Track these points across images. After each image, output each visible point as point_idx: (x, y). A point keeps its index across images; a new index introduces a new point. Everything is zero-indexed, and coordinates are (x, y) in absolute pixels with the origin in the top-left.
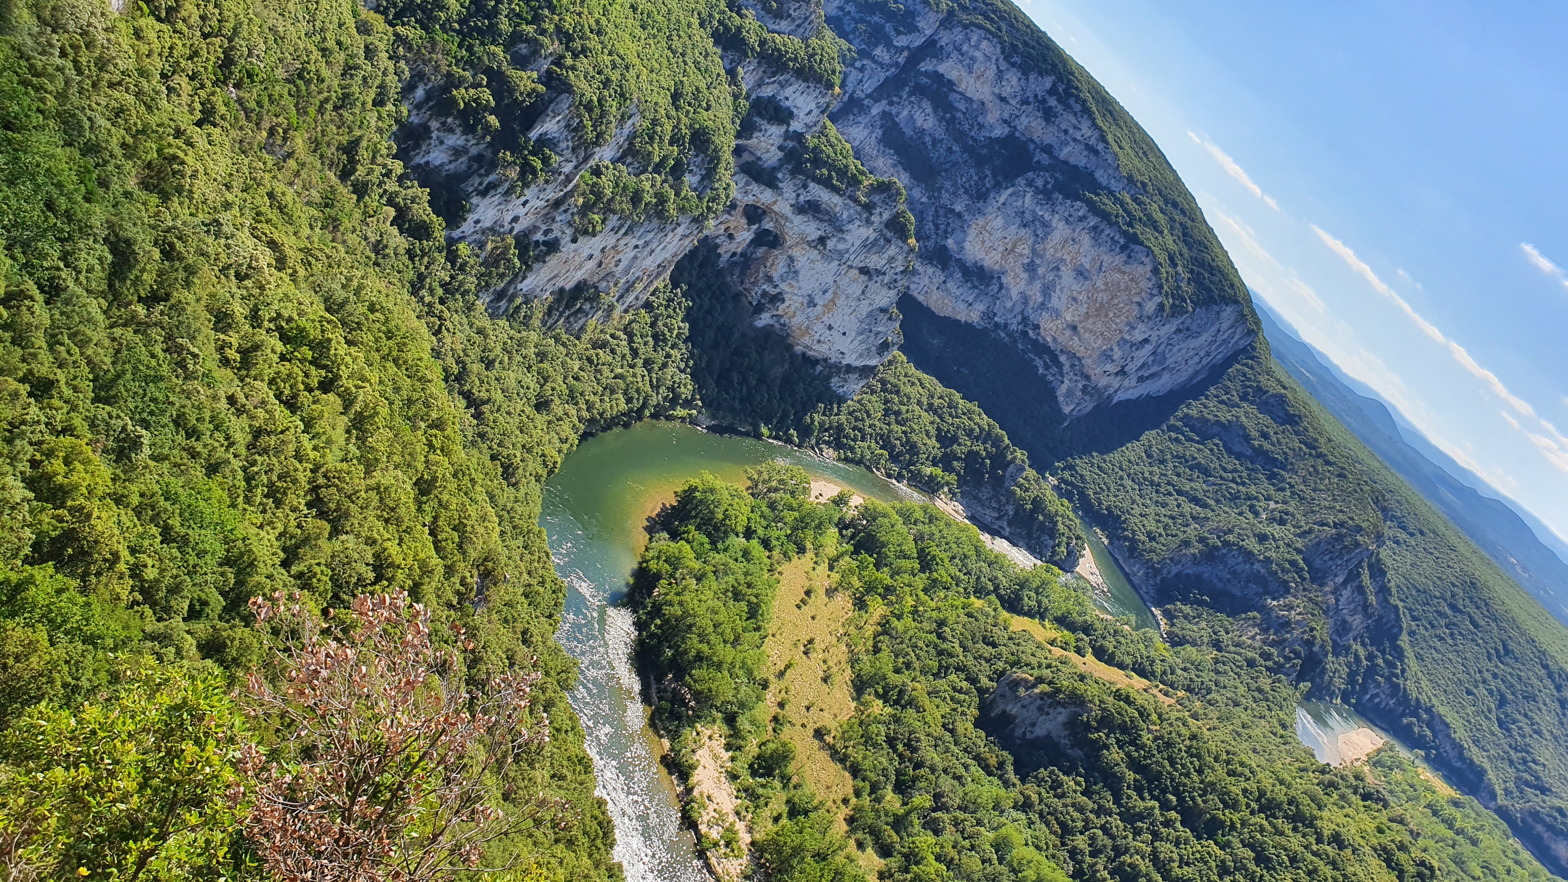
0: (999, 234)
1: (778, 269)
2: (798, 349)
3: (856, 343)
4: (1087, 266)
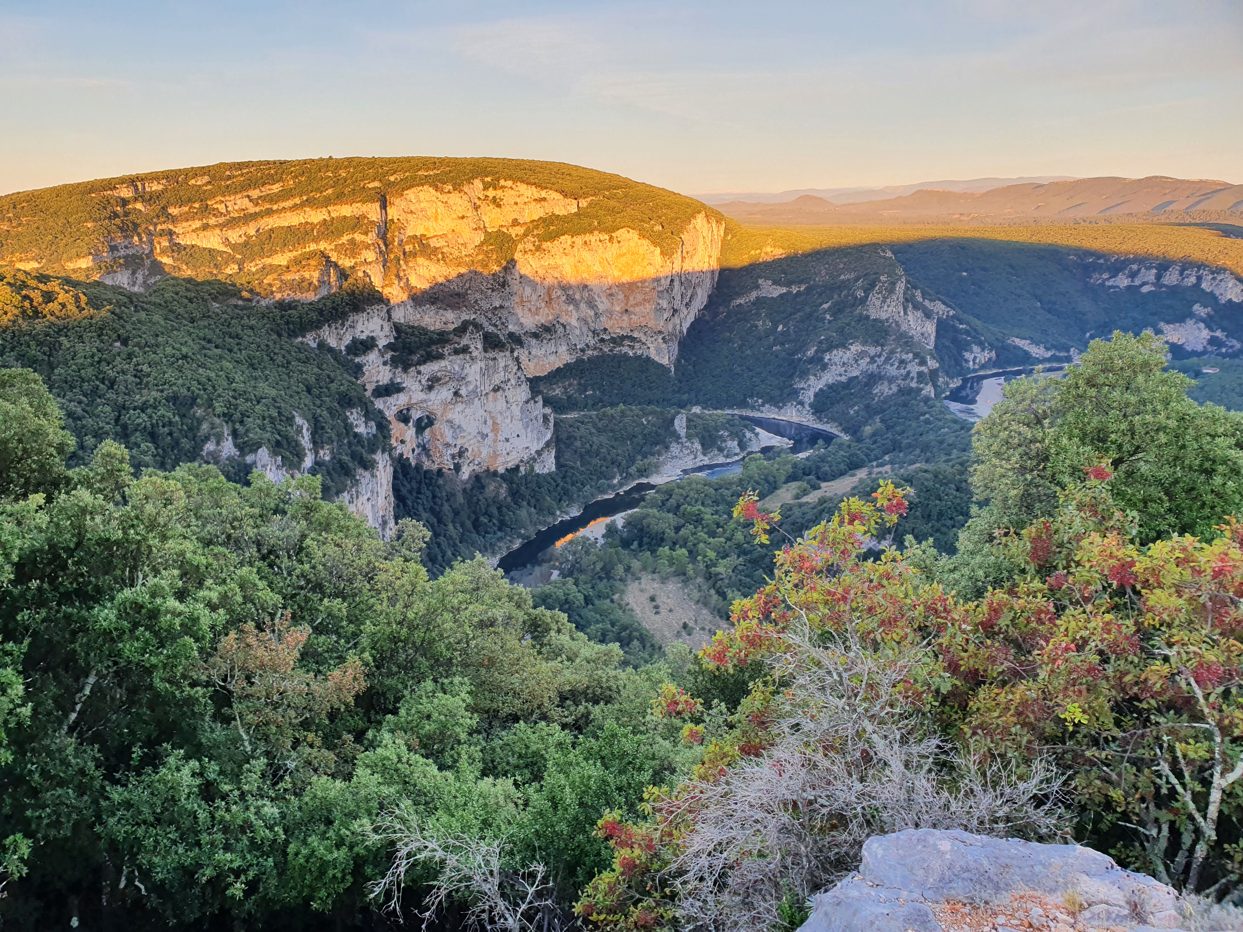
0: (534, 297)
1: (448, 435)
2: (501, 470)
3: (529, 434)
4: (600, 269)
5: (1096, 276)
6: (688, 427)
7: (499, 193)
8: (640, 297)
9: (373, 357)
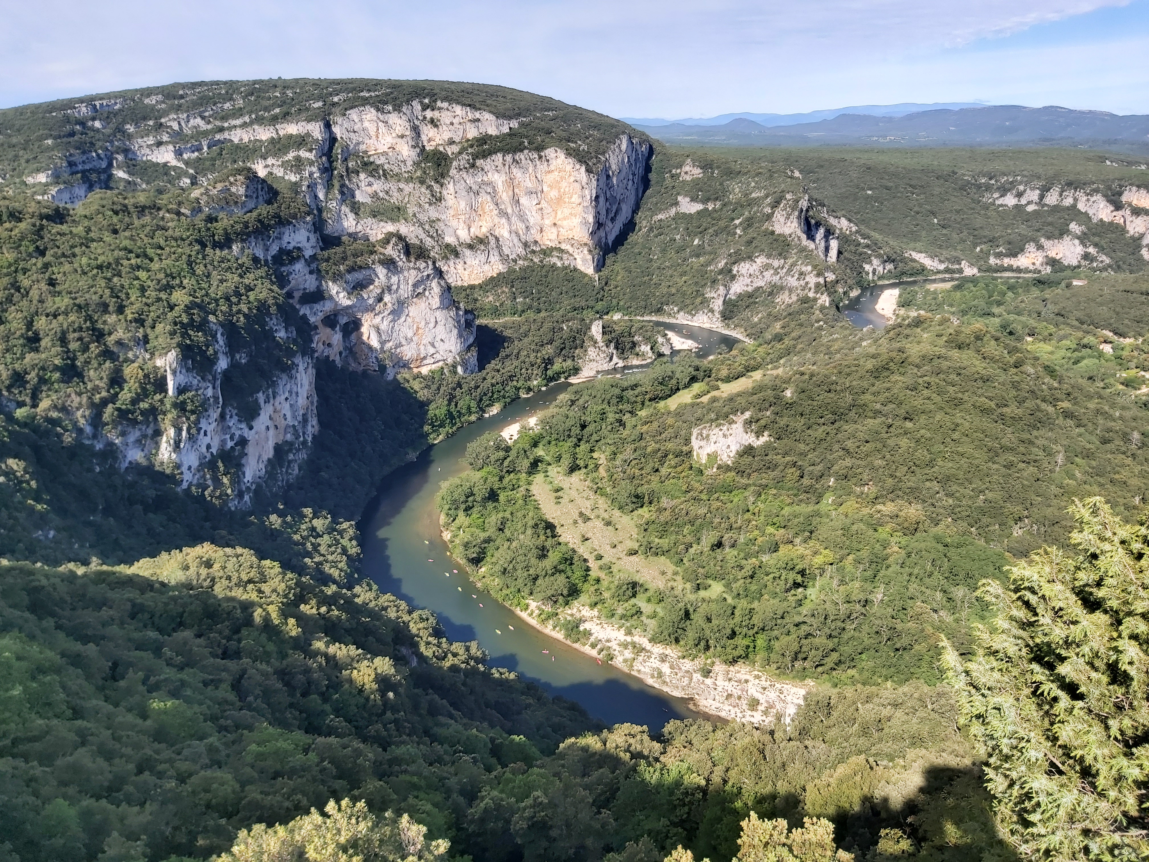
1: (374, 339)
2: (425, 372)
3: (452, 339)
5: (987, 195)
6: (604, 333)
7: (436, 114)
8: (567, 211)
9: (299, 266)
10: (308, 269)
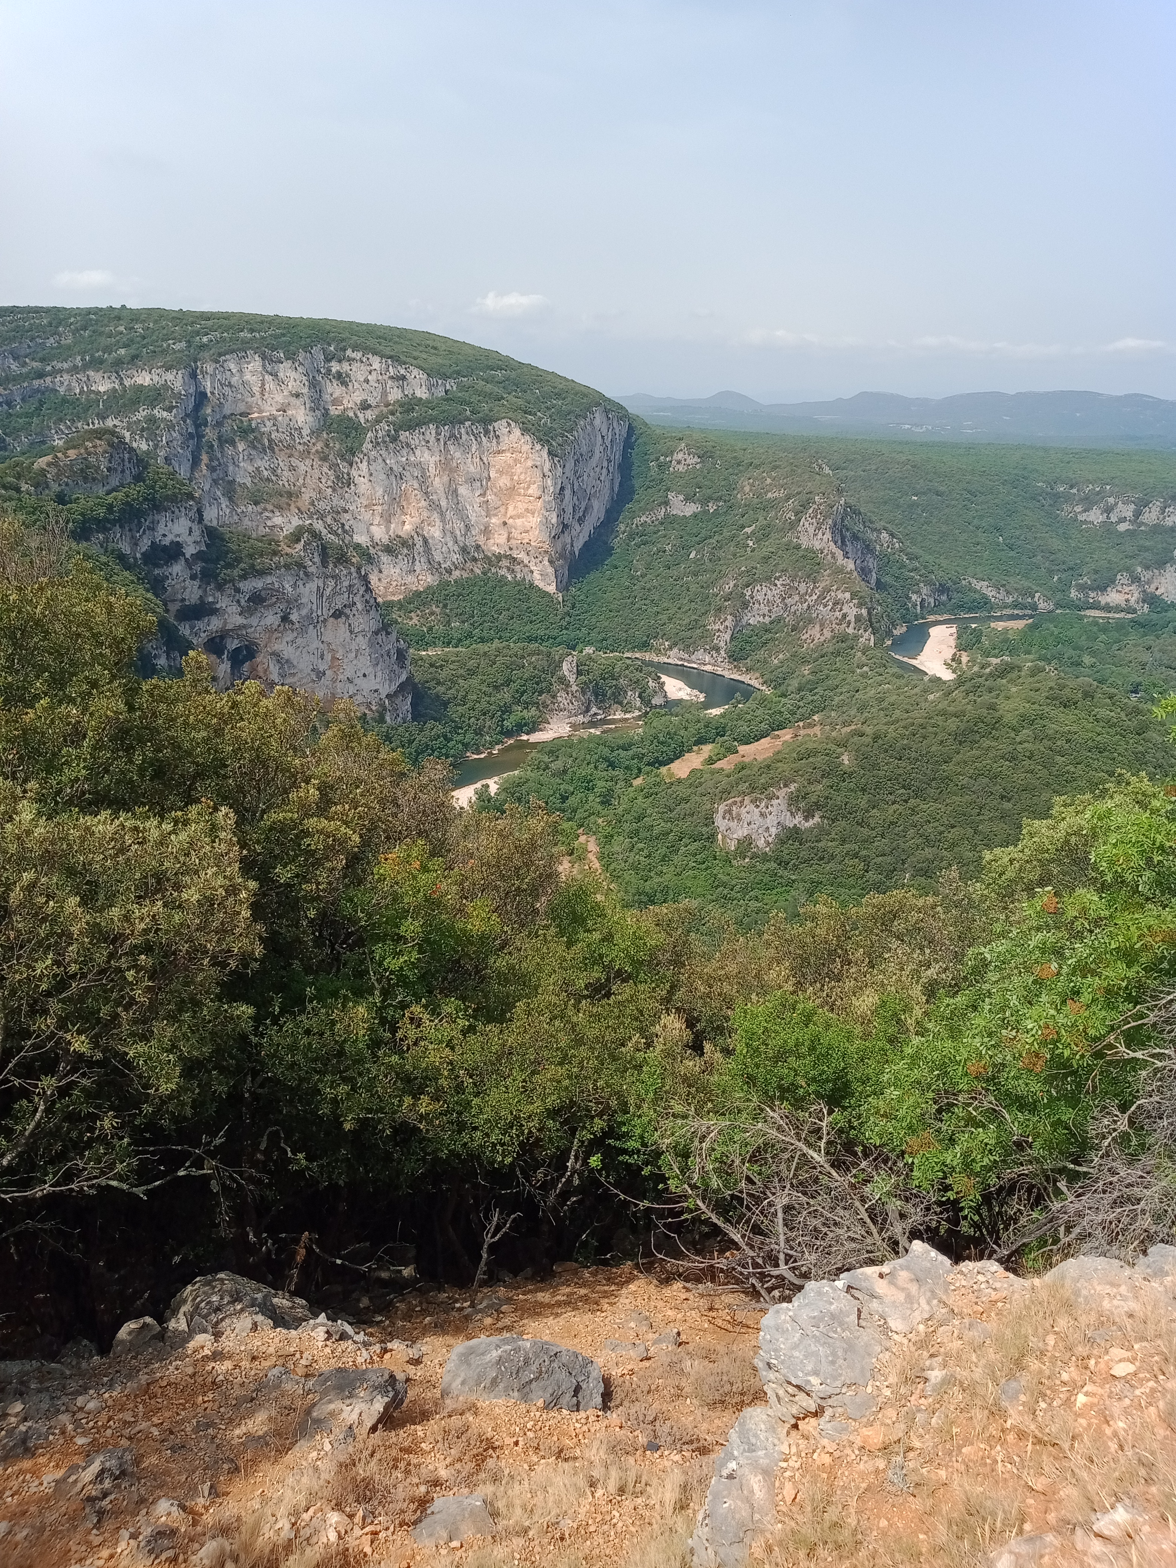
1: (272, 670)
5: (1067, 508)
6: (579, 673)
7: (346, 366)
8: (521, 507)
9: (178, 568)
10: (189, 572)
